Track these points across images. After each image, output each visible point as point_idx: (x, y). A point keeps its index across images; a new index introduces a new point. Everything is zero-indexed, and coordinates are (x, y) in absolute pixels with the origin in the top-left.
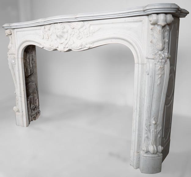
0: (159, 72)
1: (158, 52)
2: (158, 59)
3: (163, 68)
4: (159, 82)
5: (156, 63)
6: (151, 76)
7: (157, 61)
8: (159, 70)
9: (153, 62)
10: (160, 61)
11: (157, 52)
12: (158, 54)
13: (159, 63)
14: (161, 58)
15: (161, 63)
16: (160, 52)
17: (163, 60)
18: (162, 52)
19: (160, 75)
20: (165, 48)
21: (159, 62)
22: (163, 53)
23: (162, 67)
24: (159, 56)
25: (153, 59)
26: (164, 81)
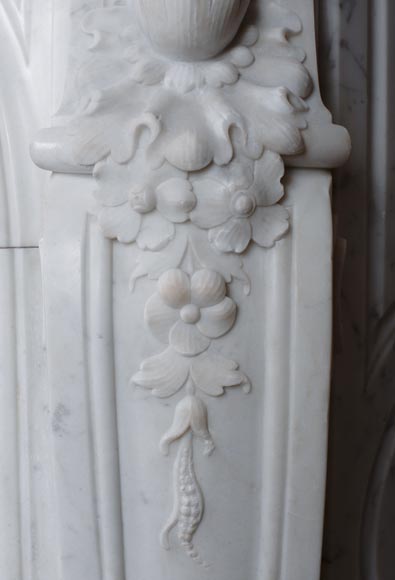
0: (169, 357)
1: (154, 75)
2: (143, 166)
3: (211, 300)
4: (179, 503)
5: (124, 220)
6: (61, 411)
7: (135, 190)
8: (157, 326)
9: (88, 217)
10: (173, 191)
11: (135, 72)
12: (151, 97)
13: (157, 229)
14: (182, 147)
15: (185, 233)
16: (179, 76)
17: (218, 188)
18: (218, 70)
19: (185, 406)
20: (274, 34)
21: (150, 208)
22: (225, 88)
23: (201, 281)
24: (147, 119)
25: (85, 171)
26: (252, 487)
